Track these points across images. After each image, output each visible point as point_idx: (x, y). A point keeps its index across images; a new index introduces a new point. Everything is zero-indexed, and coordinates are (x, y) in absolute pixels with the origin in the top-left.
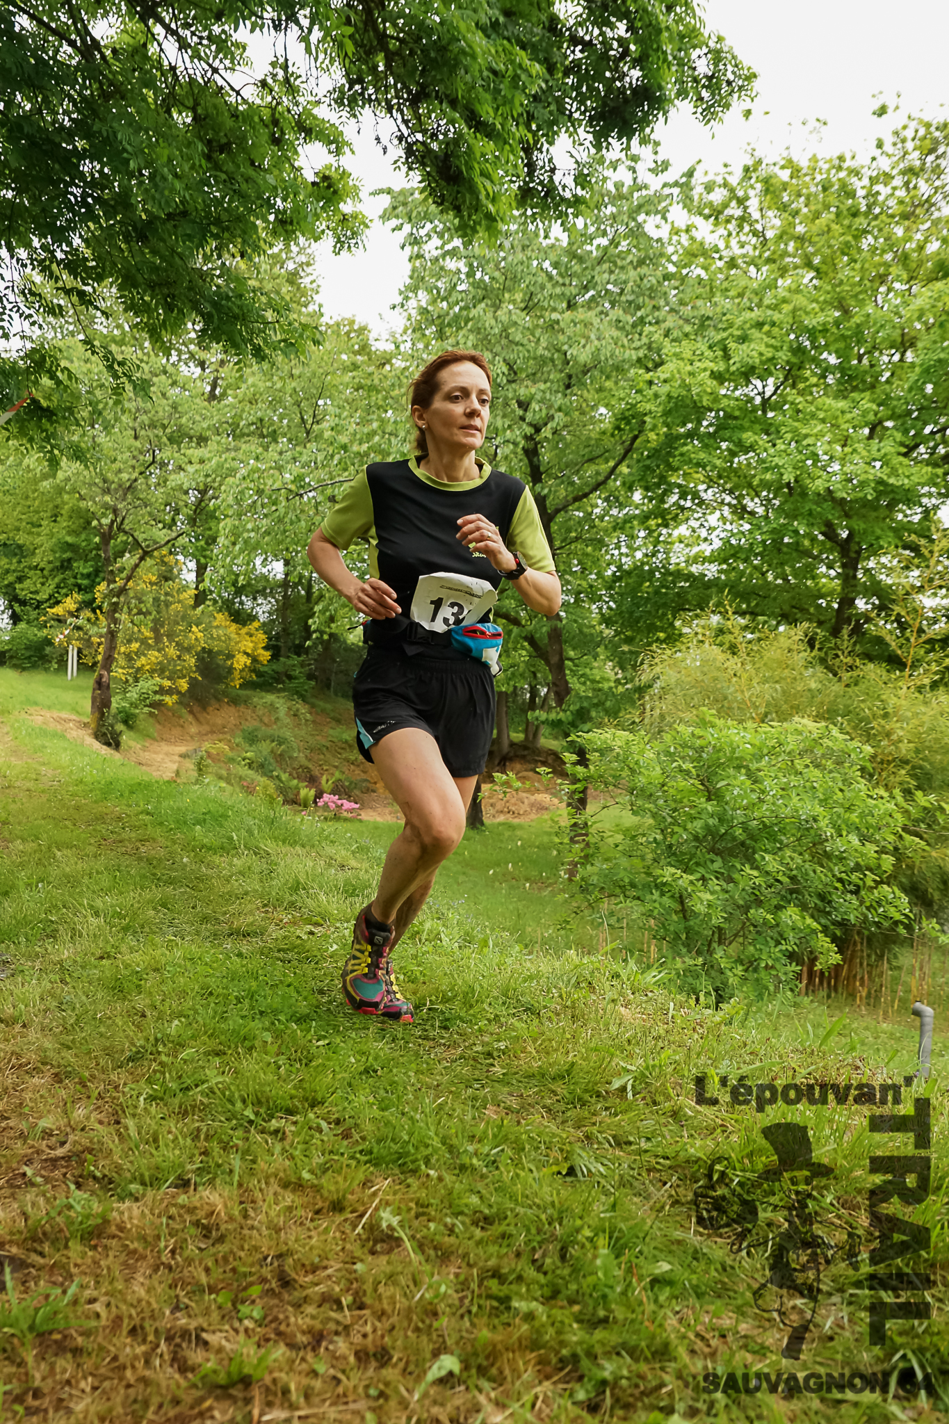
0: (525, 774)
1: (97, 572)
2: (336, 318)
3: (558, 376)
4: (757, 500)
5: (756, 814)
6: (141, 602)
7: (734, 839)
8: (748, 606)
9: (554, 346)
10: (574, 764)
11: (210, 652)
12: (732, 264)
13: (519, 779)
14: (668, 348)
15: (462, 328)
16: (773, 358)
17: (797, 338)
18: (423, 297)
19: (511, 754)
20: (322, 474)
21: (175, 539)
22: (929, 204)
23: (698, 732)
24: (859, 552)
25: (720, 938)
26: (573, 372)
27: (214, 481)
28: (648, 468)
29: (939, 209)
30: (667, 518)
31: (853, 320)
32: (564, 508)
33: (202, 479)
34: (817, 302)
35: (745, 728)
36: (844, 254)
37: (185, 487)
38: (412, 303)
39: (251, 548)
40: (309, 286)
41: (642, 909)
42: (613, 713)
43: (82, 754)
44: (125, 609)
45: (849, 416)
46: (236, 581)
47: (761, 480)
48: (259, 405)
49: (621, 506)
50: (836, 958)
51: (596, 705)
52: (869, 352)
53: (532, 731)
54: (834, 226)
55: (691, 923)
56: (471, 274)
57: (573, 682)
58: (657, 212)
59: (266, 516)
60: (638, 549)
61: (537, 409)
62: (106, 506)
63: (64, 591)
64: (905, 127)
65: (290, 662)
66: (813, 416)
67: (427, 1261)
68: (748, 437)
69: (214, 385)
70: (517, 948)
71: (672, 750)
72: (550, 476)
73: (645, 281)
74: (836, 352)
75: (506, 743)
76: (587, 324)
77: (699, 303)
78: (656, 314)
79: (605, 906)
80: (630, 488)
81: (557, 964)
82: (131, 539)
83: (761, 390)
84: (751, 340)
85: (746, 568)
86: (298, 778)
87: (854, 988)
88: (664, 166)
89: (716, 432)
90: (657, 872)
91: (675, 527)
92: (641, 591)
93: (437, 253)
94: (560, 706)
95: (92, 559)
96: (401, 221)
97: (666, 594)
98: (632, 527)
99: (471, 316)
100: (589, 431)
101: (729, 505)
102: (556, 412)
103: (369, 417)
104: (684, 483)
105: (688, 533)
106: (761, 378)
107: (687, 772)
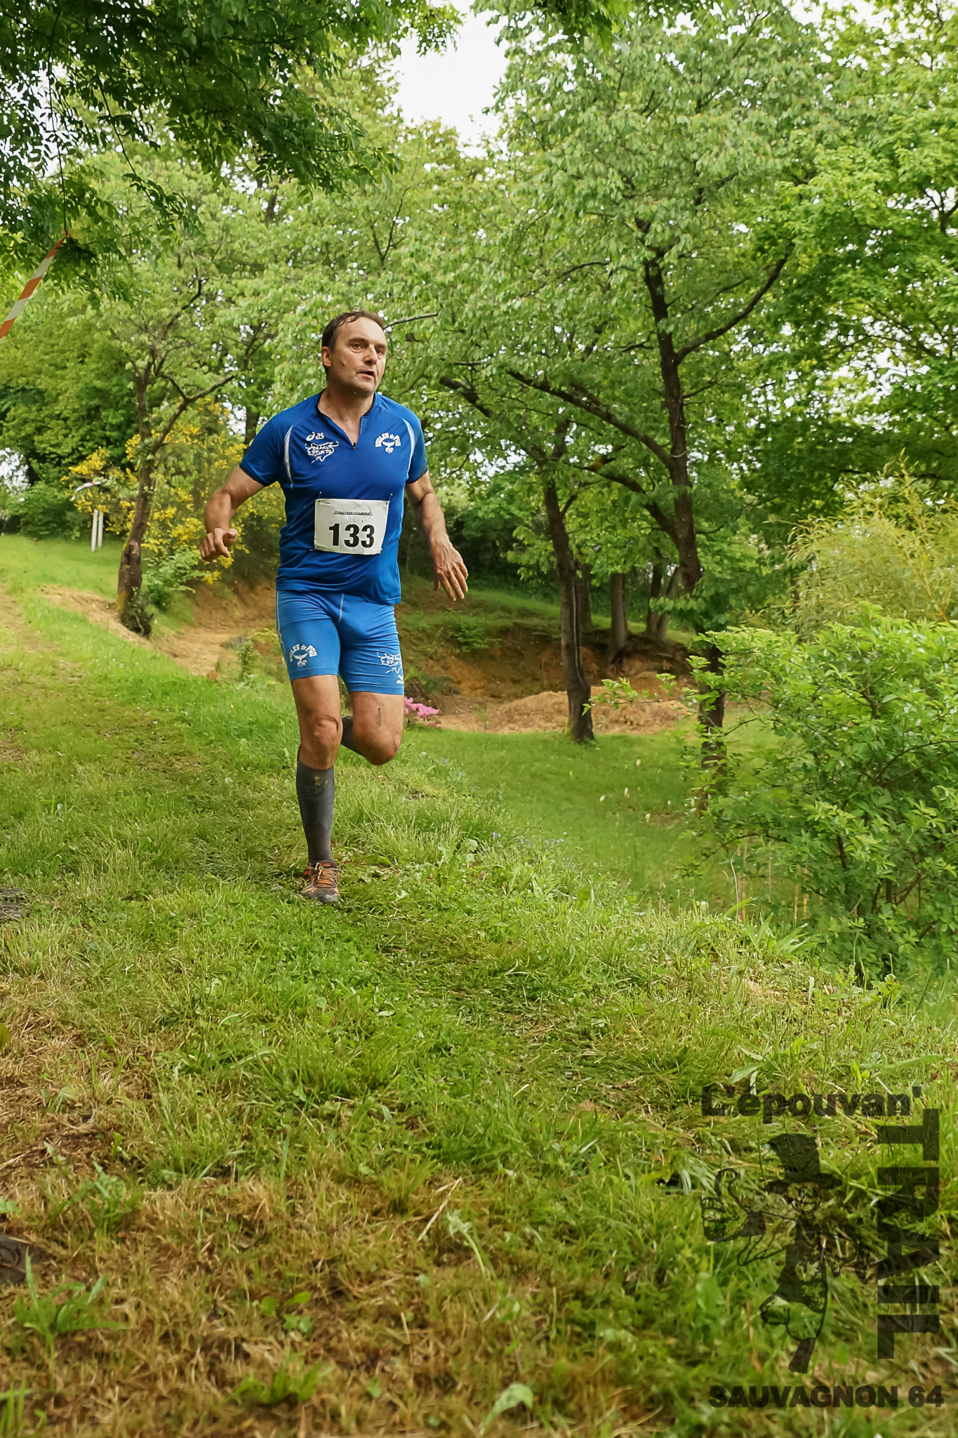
0: (647, 674)
1: (129, 422)
2: (418, 122)
3: (686, 190)
4: (936, 335)
5: (934, 737)
6: (180, 458)
7: (906, 766)
8: (928, 466)
9: (679, 153)
10: (704, 669)
11: (259, 518)
12: (900, 51)
14: (822, 156)
15: (568, 135)
16: (953, 166)
18: (522, 99)
19: (629, 649)
20: (398, 308)
21: (223, 385)
23: (859, 632)
25: (888, 892)
26: (704, 184)
28: (798, 299)
30: (823, 359)
32: (695, 347)
33: (256, 314)
35: (919, 627)
37: (235, 325)
38: (510, 102)
40: (386, 85)
41: (788, 854)
42: (756, 602)
43: (107, 644)
44: (162, 468)
47: (941, 313)
48: (325, 228)
49: (767, 343)
51: (736, 591)
53: (656, 622)
55: (852, 872)
56: (579, 71)
57: (706, 561)
60: (787, 396)
61: (659, 229)
62: (142, 346)
63: (90, 444)
67: (500, 1275)
68: (924, 260)
69: (272, 202)
70: (625, 903)
71: (826, 653)
72: (676, 309)
73: (792, 76)
75: (622, 635)
76: (720, 129)
77: (859, 100)
78: (806, 114)
80: (777, 325)
81: (673, 925)
82: (170, 384)
83: (938, 202)
84: (925, 145)
85: (924, 420)
89: (883, 255)
90: (807, 807)
91: (834, 369)
92: (792, 448)
93: (540, 48)
94: (691, 591)
95: (124, 407)
96: (496, 13)
97: (823, 452)
98: (780, 369)
99: (579, 121)
100: (726, 253)
101: (902, 341)
102: (683, 232)
103: (457, 240)
104: (844, 315)
105: (852, 375)
106: (939, 189)
107: (845, 683)
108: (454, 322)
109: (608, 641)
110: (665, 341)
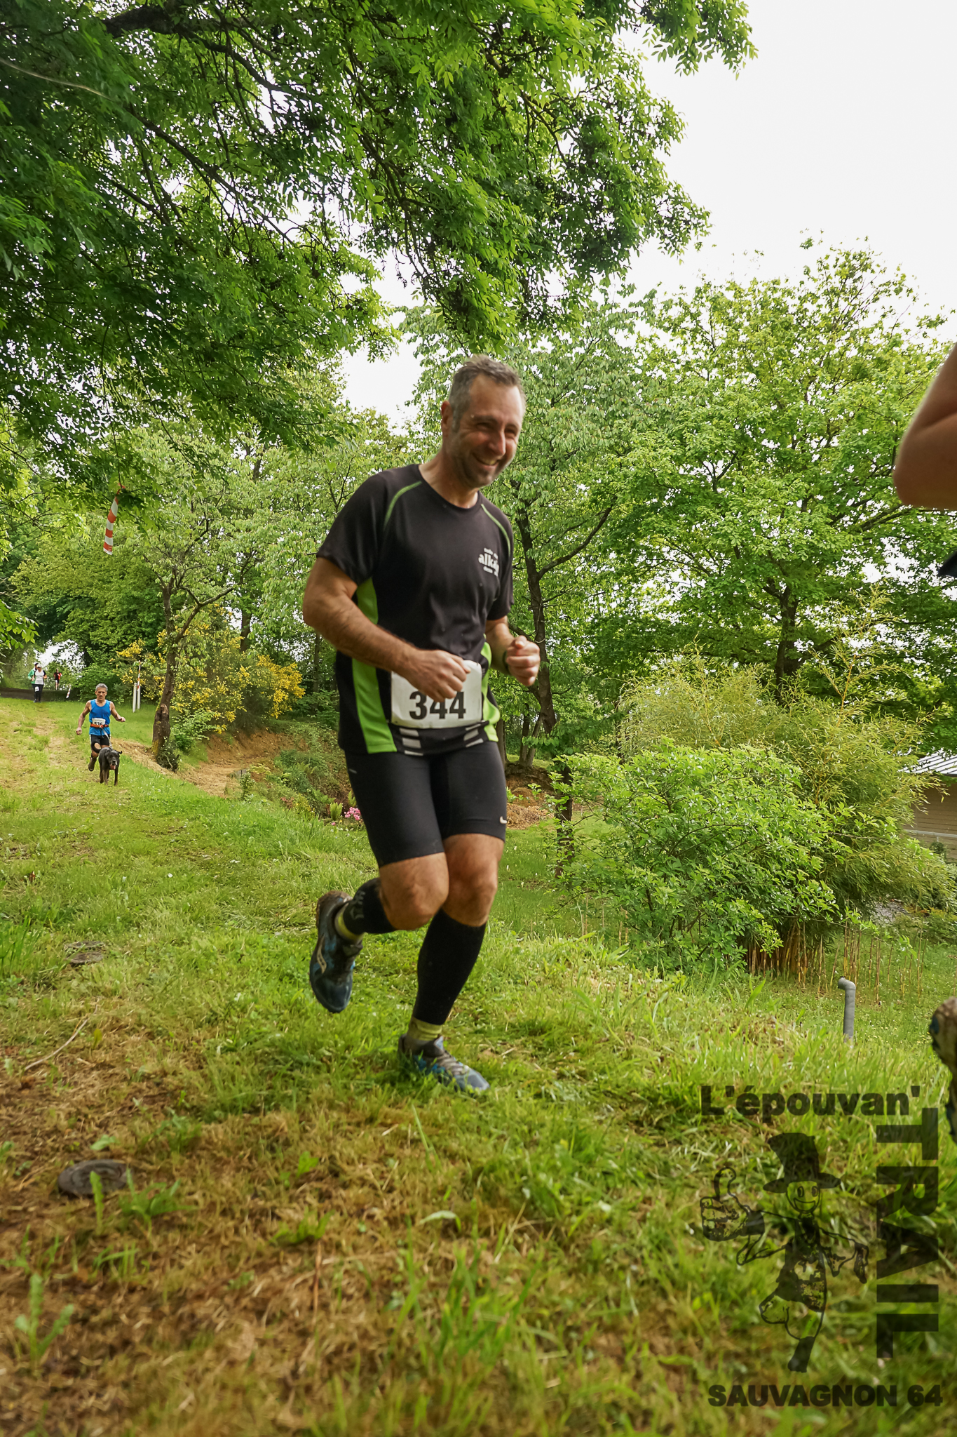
0: (519, 789)
1: (159, 621)
2: (360, 410)
3: (544, 460)
4: (711, 560)
5: (709, 823)
6: (196, 646)
7: (690, 843)
8: (705, 648)
10: (559, 782)
11: (254, 688)
12: (688, 367)
13: (515, 793)
14: (636, 437)
16: (722, 445)
17: (741, 428)
18: (433, 394)
21: (225, 594)
22: (848, 318)
23: (660, 756)
24: (795, 604)
25: (679, 925)
26: (557, 456)
27: (258, 546)
28: (619, 535)
29: (857, 322)
30: (636, 575)
31: (786, 414)
32: (551, 568)
33: (248, 545)
34: (757, 399)
35: (699, 753)
36: (778, 360)
37: (234, 551)
38: (424, 397)
40: (337, 383)
41: (615, 901)
43: (148, 776)
44: (183, 653)
45: (785, 492)
47: (713, 545)
48: (296, 483)
49: (599, 566)
50: (778, 942)
51: (579, 732)
52: (801, 439)
53: (526, 754)
54: (770, 337)
55: (655, 912)
57: (560, 711)
58: (625, 326)
60: (612, 601)
61: (527, 487)
62: (167, 566)
63: (131, 637)
64: (827, 257)
65: (321, 697)
66: (755, 492)
68: (702, 509)
69: (258, 465)
70: (510, 933)
71: (638, 770)
72: (538, 542)
73: (616, 382)
74: (774, 439)
76: (568, 418)
77: (660, 400)
78: (625, 409)
80: (606, 551)
82: (187, 594)
83: (711, 470)
84: (703, 430)
85: (702, 616)
86: (328, 794)
87: (796, 969)
88: (631, 289)
89: (675, 506)
90: (627, 871)
91: (644, 582)
92: (615, 636)
94: (549, 732)
95: (154, 610)
96: (414, 334)
97: (636, 638)
98: (607, 582)
100: (572, 503)
101: (688, 564)
102: (542, 489)
104: (650, 546)
105: (654, 587)
106: (712, 461)
107: (651, 788)
110: (530, 564)
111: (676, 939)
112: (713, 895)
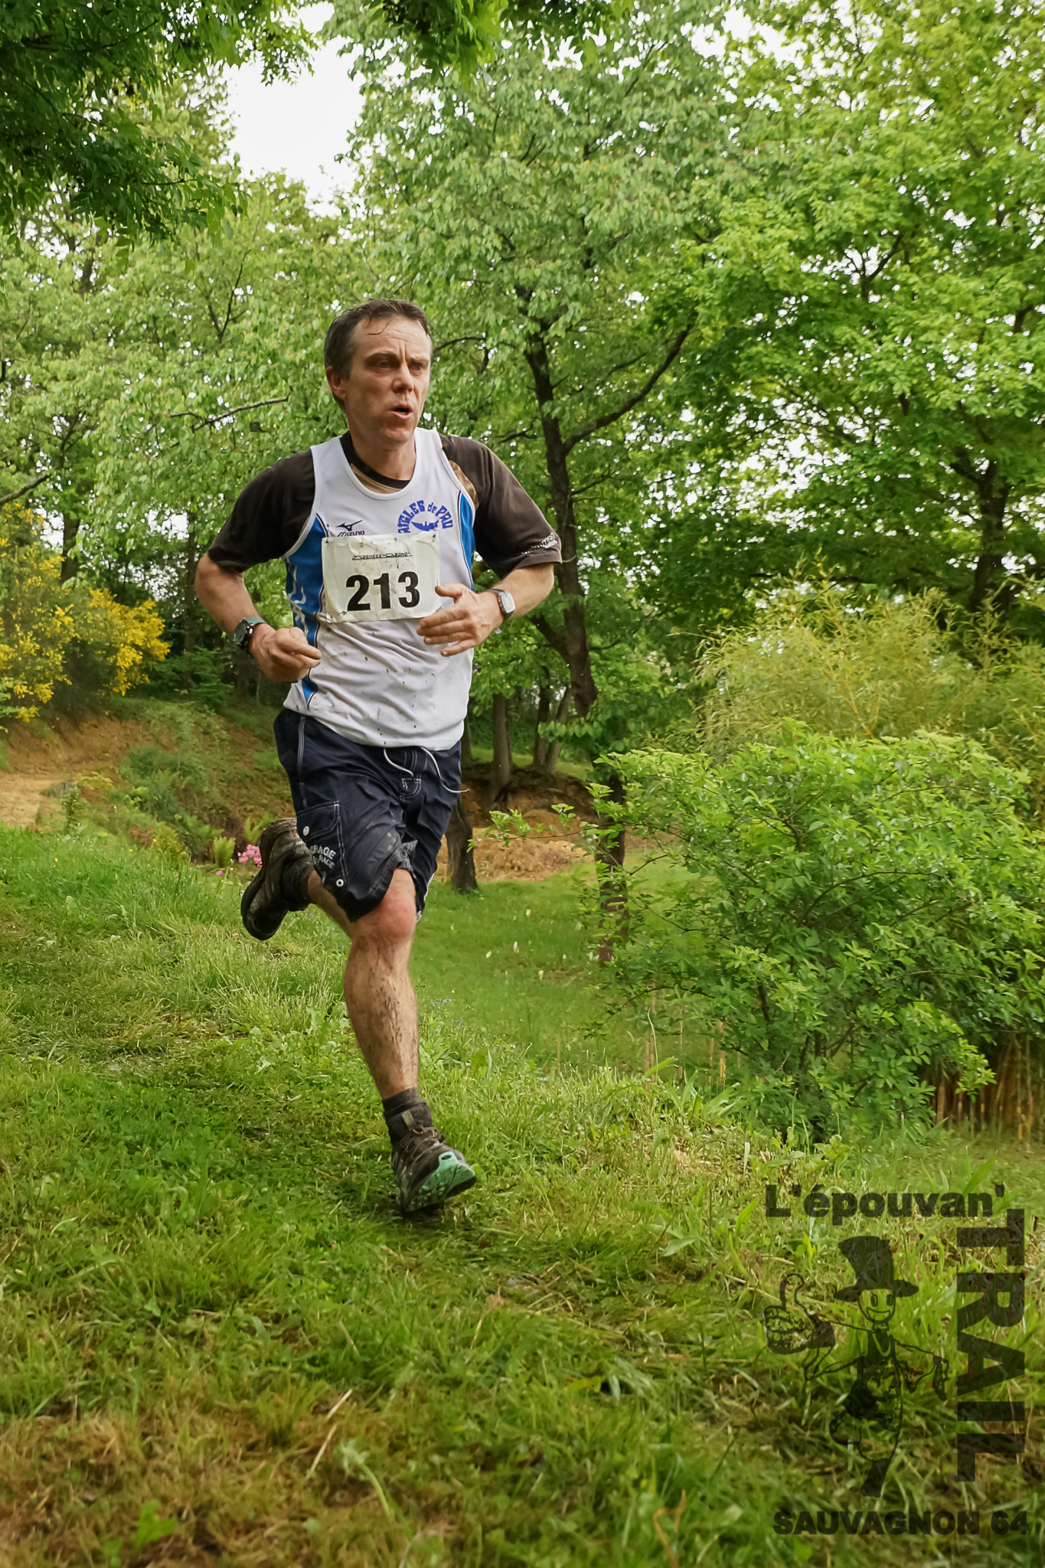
0: (535, 812)
2: (260, 174)
3: (573, 250)
4: (857, 419)
5: (867, 869)
7: (836, 904)
8: (849, 570)
9: (565, 207)
10: (606, 799)
11: (83, 644)
12: (815, 89)
13: (526, 819)
14: (728, 210)
15: (436, 186)
16: (876, 221)
17: (909, 192)
18: (382, 143)
19: (515, 785)
20: (242, 393)
21: (35, 486)
23: (780, 752)
24: (1005, 491)
25: (817, 1046)
26: (594, 244)
27: (88, 405)
28: (702, 377)
30: (730, 446)
31: (987, 166)
32: (586, 436)
33: (71, 402)
34: (937, 141)
35: (848, 746)
36: (972, 73)
37: (48, 414)
38: (366, 150)
39: (144, 499)
40: (219, 128)
41: (705, 1007)
42: (658, 724)
45: (984, 300)
46: (123, 543)
47: (863, 393)
48: (152, 297)
49: (667, 431)
50: (986, 1075)
51: (635, 714)
52: (1012, 210)
53: (544, 752)
54: (959, 37)
55: (776, 1026)
56: (448, 111)
57: (601, 683)
58: (708, 20)
59: (162, 453)
60: (691, 490)
61: (544, 297)
65: (198, 657)
66: (934, 301)
67: (406, 1514)
68: (843, 332)
69: (88, 268)
70: (527, 1067)
71: (744, 778)
72: (563, 390)
73: (693, 116)
74: (965, 210)
75: (506, 768)
76: (613, 178)
77: (770, 146)
78: (709, 162)
79: (652, 1001)
80: (678, 406)
81: (584, 1089)
83: (859, 264)
84: (845, 196)
85: (844, 515)
86: (211, 822)
87: (1014, 1117)
89: (797, 326)
90: (726, 952)
91: (743, 459)
92: (695, 550)
93: (400, 83)
94: (585, 715)
96: (349, 40)
97: (731, 553)
98: (679, 460)
99: (449, 169)
100: (618, 325)
101: (818, 426)
102: (571, 300)
103: (309, 311)
104: (753, 397)
105: (761, 466)
106: (860, 249)
107: (765, 811)
108: (306, 408)
109: (490, 776)
110: (551, 427)
111: (814, 1073)
112: (873, 995)
